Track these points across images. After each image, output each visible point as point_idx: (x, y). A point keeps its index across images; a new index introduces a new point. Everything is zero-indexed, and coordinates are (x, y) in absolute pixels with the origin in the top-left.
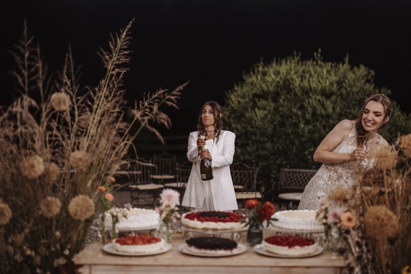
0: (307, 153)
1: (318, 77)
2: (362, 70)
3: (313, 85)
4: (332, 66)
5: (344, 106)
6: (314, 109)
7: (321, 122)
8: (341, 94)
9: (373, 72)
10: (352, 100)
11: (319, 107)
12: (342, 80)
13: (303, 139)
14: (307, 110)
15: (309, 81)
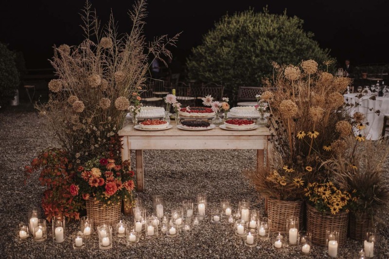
0: (256, 76)
1: (265, 25)
2: (295, 20)
3: (262, 30)
4: (275, 17)
5: (282, 44)
6: (262, 47)
7: (266, 56)
8: (280, 36)
9: (302, 21)
10: (287, 40)
11: (265, 45)
12: (281, 26)
13: (254, 67)
14: (257, 47)
15: (259, 27)
